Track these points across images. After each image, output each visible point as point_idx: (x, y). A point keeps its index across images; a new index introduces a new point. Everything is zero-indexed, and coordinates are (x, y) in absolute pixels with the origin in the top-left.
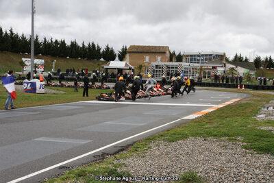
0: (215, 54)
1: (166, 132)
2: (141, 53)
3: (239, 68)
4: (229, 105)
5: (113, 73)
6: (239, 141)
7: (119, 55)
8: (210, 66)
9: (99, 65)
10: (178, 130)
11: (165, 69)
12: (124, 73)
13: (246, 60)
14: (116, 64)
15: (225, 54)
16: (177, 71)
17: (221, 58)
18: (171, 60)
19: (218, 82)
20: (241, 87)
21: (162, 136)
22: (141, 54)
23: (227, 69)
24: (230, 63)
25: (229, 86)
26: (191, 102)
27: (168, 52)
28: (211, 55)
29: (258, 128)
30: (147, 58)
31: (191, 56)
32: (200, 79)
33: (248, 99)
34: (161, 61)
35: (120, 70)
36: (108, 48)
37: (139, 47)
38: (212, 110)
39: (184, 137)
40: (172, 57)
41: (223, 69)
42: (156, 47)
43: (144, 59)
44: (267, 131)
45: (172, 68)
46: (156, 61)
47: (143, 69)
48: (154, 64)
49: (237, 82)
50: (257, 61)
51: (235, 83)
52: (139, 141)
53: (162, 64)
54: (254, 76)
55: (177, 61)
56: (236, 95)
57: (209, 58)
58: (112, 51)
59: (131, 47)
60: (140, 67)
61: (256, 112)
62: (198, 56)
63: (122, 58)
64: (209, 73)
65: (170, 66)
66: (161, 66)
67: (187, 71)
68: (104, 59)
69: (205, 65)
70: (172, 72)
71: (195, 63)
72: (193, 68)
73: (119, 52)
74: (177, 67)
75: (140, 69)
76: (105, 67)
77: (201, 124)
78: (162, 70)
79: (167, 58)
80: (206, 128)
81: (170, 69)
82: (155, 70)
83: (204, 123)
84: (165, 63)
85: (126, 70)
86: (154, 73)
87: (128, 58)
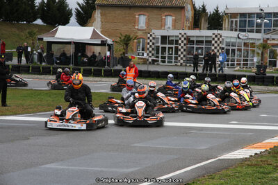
2: (129, 7)
5: (64, 54)
7: (78, 14)
9: (31, 34)
11: (182, 46)
12: (89, 54)
14: (70, 32)
18: (196, 25)
22: (127, 11)
26: (241, 121)
27: (189, 7)
30: (142, 21)
31: (243, 15)
32: (261, 67)
34: (175, 27)
35: (80, 47)
40: (199, 17)
43: (135, 22)
45: (202, 42)
46: (162, 26)
47: (133, 44)
48: (158, 33)
53: (176, 33)
58: (62, 3)
60: (127, 41)
62: (259, 16)
63: (84, 19)
65: (195, 39)
66: (174, 39)
67: (233, 51)
68: (43, 21)
69: (274, 37)
70: (200, 51)
71: (252, 31)
72: (245, 44)
73: (79, 4)
74: (211, 42)
75: (127, 44)
76: (46, 39)
77: (261, 170)
78: (176, 48)
79: (187, 20)
80: (274, 180)
81: (195, 46)
82: (161, 46)
83: (270, 168)
84: (183, 32)
85: (95, 47)
86: (158, 53)
87: (99, 19)
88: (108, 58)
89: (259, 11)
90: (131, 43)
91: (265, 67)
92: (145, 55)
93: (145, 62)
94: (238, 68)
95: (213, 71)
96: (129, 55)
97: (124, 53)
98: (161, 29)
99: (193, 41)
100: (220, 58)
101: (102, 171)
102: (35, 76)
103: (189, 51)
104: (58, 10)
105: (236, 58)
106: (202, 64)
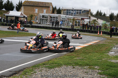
0: (83, 10)
1: (47, 62)
2: (33, 6)
3: (99, 20)
4: (91, 45)
5: (11, 20)
6: (96, 69)
7: (16, 7)
8: (80, 18)
9: (1, 13)
10: (56, 61)
11: (49, 19)
12: (20, 20)
13: (104, 15)
14: (14, 13)
15: (90, 10)
16: (57, 20)
17: (87, 12)
18: (53, 12)
19: (85, 29)
20: (100, 33)
21: (44, 64)
22: (32, 7)
23: (91, 20)
24: (93, 16)
25: (92, 32)
28: (81, 10)
29: (109, 61)
30: (36, 10)
31: (67, 10)
33: (104, 41)
34: (47, 13)
35: (17, 18)
36: (8, 2)
37: (31, 2)
38: (79, 48)
39: (59, 65)
40: (54, 10)
41: (88, 20)
42: (43, 3)
43: (34, 11)
44: (115, 63)
45: (55, 18)
46: (43, 12)
47: (34, 17)
48: (41, 14)
49: (97, 29)
50: (112, 16)
51: (96, 30)
52: (28, 68)
54: (109, 26)
55: (57, 14)
56: (96, 38)
57: (79, 12)
58: (12, 4)
59: (25, 1)
60: (31, 16)
61: (109, 50)
62: (72, 10)
63: (18, 9)
64: (79, 23)
65: (53, 17)
66: (46, 16)
67: (64, 21)
68: (5, 9)
69: (77, 17)
70: (54, 20)
71: (70, 15)
72: (68, 19)
73: (17, 5)
74: (57, 18)
75: (31, 18)
76: (6, 15)
77: (71, 57)
78: (47, 19)
79: (50, 11)
80: (75, 60)
81: (53, 19)
82: (42, 18)
83: (74, 56)
84: (49, 14)
85: (22, 18)
86: (41, 21)
87: (23, 9)
88: (26, 22)
89: (72, 9)
90: (33, 17)
91: (74, 26)
92: (37, 21)
93: (37, 23)
94: (65, 26)
95: (58, 27)
96: (32, 21)
97: (31, 20)
98: (42, 13)
99: (52, 17)
100: (60, 23)
101: (22, 56)
102: (2, 26)
103: (51, 20)
104: (10, 6)
105: (65, 23)
106: (54, 24)
